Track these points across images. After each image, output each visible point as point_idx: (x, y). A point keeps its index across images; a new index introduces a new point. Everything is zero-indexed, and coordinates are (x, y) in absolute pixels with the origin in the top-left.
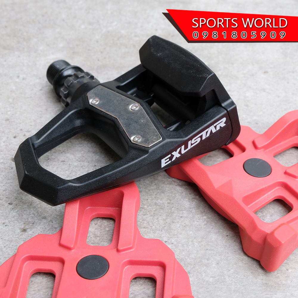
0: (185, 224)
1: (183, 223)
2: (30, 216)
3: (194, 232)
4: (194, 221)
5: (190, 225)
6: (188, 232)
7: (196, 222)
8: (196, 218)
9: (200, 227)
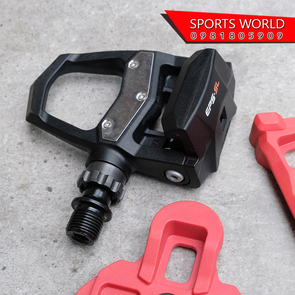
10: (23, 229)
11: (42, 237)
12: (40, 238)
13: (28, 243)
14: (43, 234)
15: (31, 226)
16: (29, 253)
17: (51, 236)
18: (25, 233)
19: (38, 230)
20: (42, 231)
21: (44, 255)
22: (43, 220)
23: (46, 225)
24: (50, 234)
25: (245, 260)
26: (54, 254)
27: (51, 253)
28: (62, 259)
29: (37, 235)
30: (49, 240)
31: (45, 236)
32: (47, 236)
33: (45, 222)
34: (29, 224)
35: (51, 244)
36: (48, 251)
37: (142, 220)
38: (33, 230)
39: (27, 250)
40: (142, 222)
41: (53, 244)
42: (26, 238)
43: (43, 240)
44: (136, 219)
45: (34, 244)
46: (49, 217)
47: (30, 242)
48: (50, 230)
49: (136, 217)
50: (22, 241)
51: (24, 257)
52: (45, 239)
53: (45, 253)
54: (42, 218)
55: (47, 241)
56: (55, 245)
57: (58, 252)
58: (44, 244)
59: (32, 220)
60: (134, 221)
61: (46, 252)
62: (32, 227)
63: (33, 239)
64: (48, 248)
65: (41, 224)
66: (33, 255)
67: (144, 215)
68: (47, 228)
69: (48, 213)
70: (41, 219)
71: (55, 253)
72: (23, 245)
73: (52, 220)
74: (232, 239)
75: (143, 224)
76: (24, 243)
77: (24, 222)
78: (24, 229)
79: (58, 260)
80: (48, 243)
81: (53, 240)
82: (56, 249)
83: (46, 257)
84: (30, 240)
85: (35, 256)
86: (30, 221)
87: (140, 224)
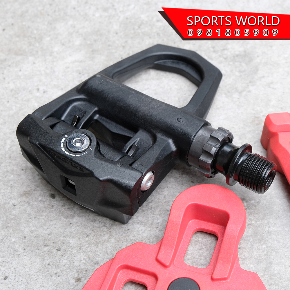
0: (244, 256)
1: (242, 256)
2: (82, 262)
3: (255, 265)
4: (253, 252)
5: (249, 257)
6: (249, 265)
7: (255, 253)
8: (255, 248)
9: (261, 258)
10: (25, 237)
11: (45, 246)
12: (43, 246)
13: (30, 252)
14: (46, 242)
15: (33, 234)
16: (31, 262)
17: (54, 244)
18: (28, 241)
19: (40, 238)
20: (45, 240)
21: (47, 264)
22: (46, 228)
23: (49, 233)
24: (53, 243)
25: (257, 268)
26: (57, 263)
27: (54, 262)
28: (65, 268)
29: (40, 243)
30: (52, 249)
31: (48, 244)
32: (50, 244)
33: (48, 230)
34: (32, 232)
35: (54, 252)
36: (51, 260)
37: (149, 227)
38: (36, 238)
39: (29, 259)
40: (149, 229)
41: (56, 253)
42: (28, 246)
43: (45, 249)
44: (142, 226)
45: (37, 252)
46: (53, 225)
47: (33, 251)
48: (53, 238)
49: (142, 224)
50: (24, 250)
51: (26, 267)
52: (48, 247)
53: (48, 262)
54: (45, 225)
55: (50, 250)
56: (59, 254)
57: (61, 261)
58: (47, 252)
59: (35, 228)
60: (140, 229)
61: (49, 260)
62: (35, 236)
63: (36, 248)
64: (51, 257)
65: (44, 232)
66: (35, 264)
67: (151, 222)
68: (50, 236)
69: (51, 220)
70: (44, 227)
71: (58, 261)
72: (25, 254)
73: (55, 228)
74: (243, 246)
75: (149, 231)
76: (26, 252)
77: (27, 229)
78: (27, 238)
79: (61, 269)
80: (51, 252)
81: (57, 248)
82: (59, 257)
83: (49, 266)
84: (33, 249)
85: (38, 265)
86: (33, 229)
87: (146, 232)
